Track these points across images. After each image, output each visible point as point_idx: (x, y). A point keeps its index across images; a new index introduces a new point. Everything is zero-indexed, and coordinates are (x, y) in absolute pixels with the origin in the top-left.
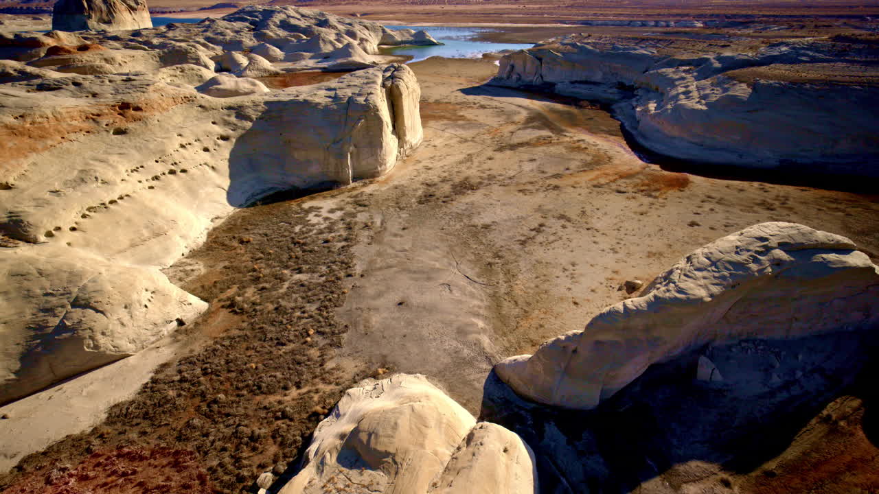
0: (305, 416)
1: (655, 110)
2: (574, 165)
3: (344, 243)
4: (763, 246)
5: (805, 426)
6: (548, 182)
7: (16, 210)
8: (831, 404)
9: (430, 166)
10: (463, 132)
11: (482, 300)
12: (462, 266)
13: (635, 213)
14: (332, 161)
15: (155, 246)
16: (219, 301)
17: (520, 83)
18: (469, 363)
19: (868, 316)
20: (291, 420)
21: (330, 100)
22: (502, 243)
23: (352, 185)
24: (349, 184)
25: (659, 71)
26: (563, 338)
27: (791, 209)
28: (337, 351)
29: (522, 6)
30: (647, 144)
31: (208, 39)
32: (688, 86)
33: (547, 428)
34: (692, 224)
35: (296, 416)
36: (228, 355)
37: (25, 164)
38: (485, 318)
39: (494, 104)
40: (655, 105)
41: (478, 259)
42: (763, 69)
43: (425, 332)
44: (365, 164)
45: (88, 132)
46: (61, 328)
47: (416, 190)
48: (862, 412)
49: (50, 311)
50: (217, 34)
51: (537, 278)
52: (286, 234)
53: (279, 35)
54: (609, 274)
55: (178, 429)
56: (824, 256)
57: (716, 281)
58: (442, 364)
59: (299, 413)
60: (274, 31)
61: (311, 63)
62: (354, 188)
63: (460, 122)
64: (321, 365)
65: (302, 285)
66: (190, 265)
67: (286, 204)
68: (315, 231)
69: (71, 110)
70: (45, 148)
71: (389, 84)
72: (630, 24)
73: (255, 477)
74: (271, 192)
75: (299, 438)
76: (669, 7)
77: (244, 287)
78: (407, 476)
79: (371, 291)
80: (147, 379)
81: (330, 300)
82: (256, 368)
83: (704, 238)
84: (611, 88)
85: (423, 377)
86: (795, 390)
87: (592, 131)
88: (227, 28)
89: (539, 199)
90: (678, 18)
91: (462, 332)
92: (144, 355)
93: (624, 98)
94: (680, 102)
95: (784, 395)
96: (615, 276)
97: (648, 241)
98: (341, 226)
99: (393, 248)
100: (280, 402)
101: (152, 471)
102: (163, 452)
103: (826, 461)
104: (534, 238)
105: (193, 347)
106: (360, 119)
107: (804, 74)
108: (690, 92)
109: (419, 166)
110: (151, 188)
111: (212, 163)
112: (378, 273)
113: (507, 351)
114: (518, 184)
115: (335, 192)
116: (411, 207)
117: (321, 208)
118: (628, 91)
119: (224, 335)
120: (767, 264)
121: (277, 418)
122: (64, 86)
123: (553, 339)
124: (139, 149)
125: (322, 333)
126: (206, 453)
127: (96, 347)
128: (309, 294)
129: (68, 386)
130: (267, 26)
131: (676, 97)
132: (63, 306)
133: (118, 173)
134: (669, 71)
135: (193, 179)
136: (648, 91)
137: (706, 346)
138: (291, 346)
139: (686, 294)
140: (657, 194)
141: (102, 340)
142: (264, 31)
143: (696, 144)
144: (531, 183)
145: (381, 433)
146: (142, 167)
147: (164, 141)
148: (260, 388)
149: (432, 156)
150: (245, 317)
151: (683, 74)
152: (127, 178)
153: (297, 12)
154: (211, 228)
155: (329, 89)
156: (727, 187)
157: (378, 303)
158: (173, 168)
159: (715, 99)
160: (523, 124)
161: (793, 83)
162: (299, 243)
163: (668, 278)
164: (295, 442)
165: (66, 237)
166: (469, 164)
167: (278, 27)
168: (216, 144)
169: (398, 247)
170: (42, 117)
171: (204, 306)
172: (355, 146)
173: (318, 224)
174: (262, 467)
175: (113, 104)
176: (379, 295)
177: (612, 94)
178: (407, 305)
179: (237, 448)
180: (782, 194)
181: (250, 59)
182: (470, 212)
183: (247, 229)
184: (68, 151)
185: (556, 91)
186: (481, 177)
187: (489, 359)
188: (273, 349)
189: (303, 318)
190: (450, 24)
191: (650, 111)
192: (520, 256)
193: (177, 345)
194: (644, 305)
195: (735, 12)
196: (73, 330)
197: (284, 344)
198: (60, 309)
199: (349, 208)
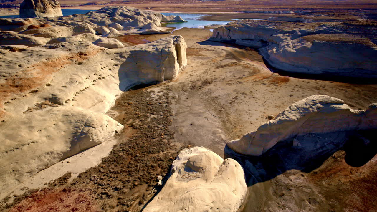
0: (167, 160)
1: (276, 52)
2: (246, 74)
3: (166, 104)
4: (314, 103)
5: (327, 159)
6: (237, 80)
7: (54, 93)
8: (336, 153)
9: (192, 74)
10: (202, 61)
11: (219, 123)
12: (211, 112)
13: (270, 92)
14: (156, 73)
15: (100, 105)
16: (127, 125)
17: (221, 39)
18: (218, 143)
19: (349, 126)
20: (163, 161)
21: (155, 50)
22: (223, 103)
23: (164, 82)
24: (163, 82)
25: (277, 35)
26: (250, 133)
27: (326, 90)
28: (173, 140)
29: (218, 4)
30: (273, 65)
31: (91, 21)
32: (288, 42)
33: (246, 162)
34: (291, 96)
35: (164, 160)
36: (136, 142)
37: (52, 76)
38: (222, 129)
39: (212, 48)
40: (276, 49)
41: (216, 109)
42: (316, 36)
43: (202, 134)
44: (169, 74)
45: (69, 64)
46: (82, 133)
47: (188, 84)
48: (345, 155)
49: (77, 127)
50: (94, 19)
51: (237, 115)
52: (144, 101)
53: (120, 19)
54: (262, 113)
55: (127, 164)
56: (334, 106)
57: (299, 114)
58: (209, 143)
59: (165, 159)
60: (118, 17)
61: (135, 31)
62: (165, 84)
63: (200, 57)
64: (169, 145)
65: (155, 119)
66: (113, 112)
67: (141, 90)
68: (154, 100)
69: (63, 56)
70: (57, 71)
71: (176, 43)
72: (263, 12)
73: (157, 178)
74: (134, 85)
75: (167, 166)
76: (279, 4)
77: (135, 120)
78: (208, 173)
79: (180, 120)
80: (111, 150)
81: (167, 124)
82: (147, 146)
83: (295, 101)
84: (258, 42)
85: (204, 147)
86: (324, 149)
87: (252, 60)
88: (98, 16)
89: (234, 87)
90: (284, 10)
91: (214, 133)
92: (107, 143)
93: (263, 46)
94: (285, 49)
95: (321, 150)
96: (264, 114)
97: (275, 102)
98: (164, 98)
99: (185, 105)
100: (158, 156)
101: (123, 177)
102: (125, 171)
103: (333, 169)
104: (234, 101)
105: (123, 140)
106: (167, 57)
107: (332, 38)
108: (289, 45)
109: (188, 75)
110: (94, 84)
111: (113, 74)
112: (181, 114)
113: (230, 139)
114: (226, 81)
115: (158, 85)
116: (188, 90)
117: (154, 91)
118: (265, 43)
119: (133, 136)
120: (315, 108)
121: (158, 161)
122: (59, 47)
123: (247, 134)
124: (88, 70)
125: (167, 135)
126: (138, 171)
127: (93, 140)
128: (159, 122)
129: (85, 153)
130: (115, 15)
131: (284, 47)
132: (82, 126)
133: (82, 79)
134: (281, 35)
135: (107, 81)
136: (273, 43)
137: (296, 136)
138: (157, 139)
139: (289, 118)
140: (278, 84)
141: (95, 137)
142: (114, 17)
143: (292, 65)
144: (231, 81)
145: (197, 162)
146: (90, 77)
147: (96, 67)
148: (150, 152)
149: (192, 70)
150: (138, 130)
151: (286, 37)
152: (86, 81)
153: (127, 9)
154: (116, 99)
155: (153, 46)
156: (303, 81)
157: (184, 124)
158: (100, 77)
159: (298, 48)
160: (225, 57)
161: (328, 41)
162: (150, 104)
163: (283, 113)
164: (166, 167)
165: (71, 103)
166: (206, 73)
167: (120, 15)
168: (113, 67)
169: (186, 105)
170: (54, 59)
171: (122, 126)
172: (165, 68)
173: (155, 97)
174: (158, 175)
175: (77, 53)
176: (183, 122)
177: (258, 44)
178: (194, 125)
179: (148, 170)
180: (323, 84)
181: (110, 29)
182: (210, 92)
183: (129, 99)
184: (64, 72)
185: (236, 43)
186: (212, 79)
187: (224, 141)
188: (151, 140)
189: (158, 130)
190: (189, 12)
191: (274, 52)
192: (230, 108)
193: (117, 139)
194: (276, 122)
195: (306, 7)
196: (86, 134)
197: (154, 138)
198: (81, 127)
199: (165, 91)
